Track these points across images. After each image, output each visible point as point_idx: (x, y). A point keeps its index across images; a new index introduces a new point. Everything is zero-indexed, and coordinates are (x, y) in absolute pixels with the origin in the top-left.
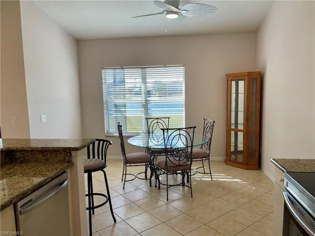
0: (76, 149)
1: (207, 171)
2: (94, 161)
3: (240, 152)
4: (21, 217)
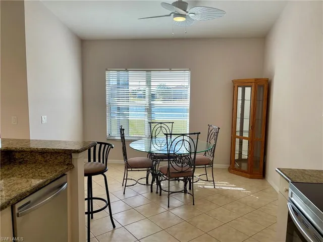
0: (77, 152)
1: (210, 178)
2: (95, 165)
3: (245, 160)
4: (18, 220)
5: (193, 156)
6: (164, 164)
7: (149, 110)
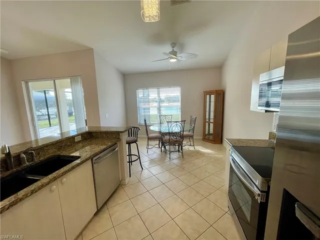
0: (122, 132)
1: (192, 144)
2: (132, 138)
3: (211, 134)
4: (95, 165)
5: (182, 133)
6: (167, 137)
7: (159, 109)
